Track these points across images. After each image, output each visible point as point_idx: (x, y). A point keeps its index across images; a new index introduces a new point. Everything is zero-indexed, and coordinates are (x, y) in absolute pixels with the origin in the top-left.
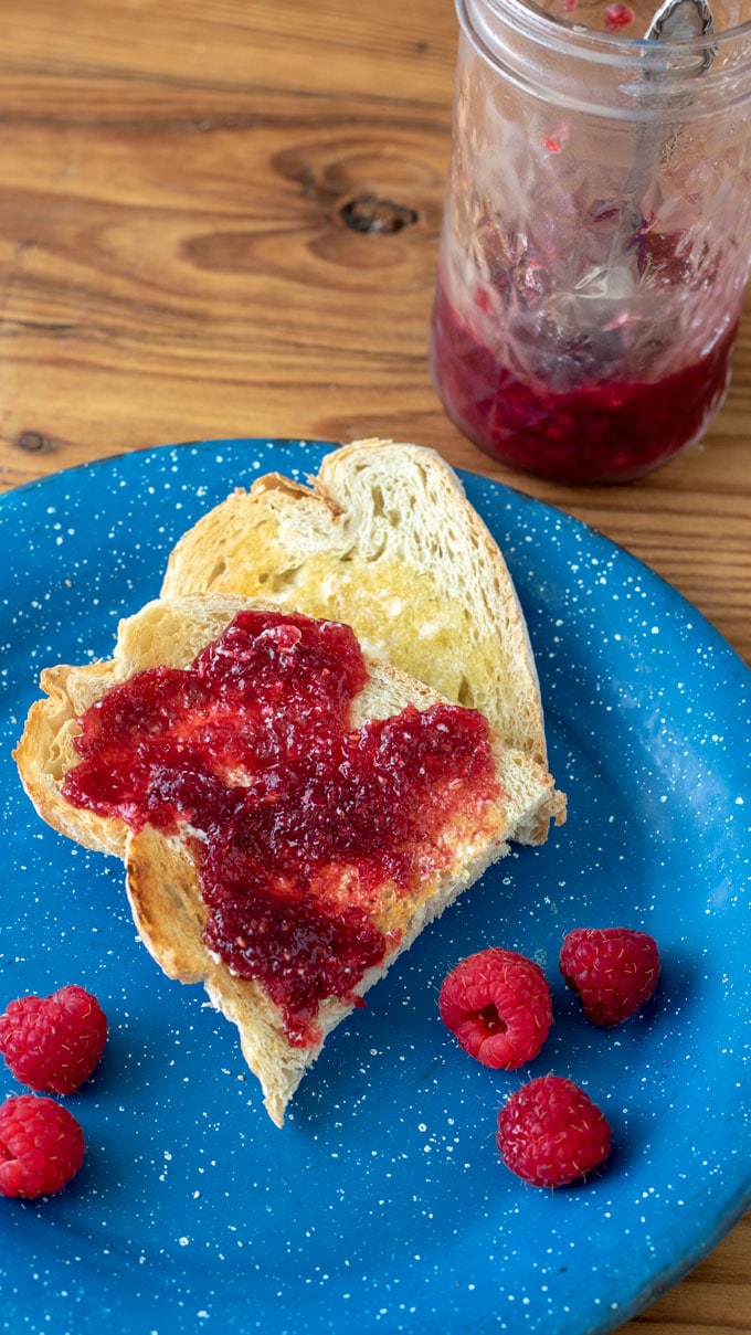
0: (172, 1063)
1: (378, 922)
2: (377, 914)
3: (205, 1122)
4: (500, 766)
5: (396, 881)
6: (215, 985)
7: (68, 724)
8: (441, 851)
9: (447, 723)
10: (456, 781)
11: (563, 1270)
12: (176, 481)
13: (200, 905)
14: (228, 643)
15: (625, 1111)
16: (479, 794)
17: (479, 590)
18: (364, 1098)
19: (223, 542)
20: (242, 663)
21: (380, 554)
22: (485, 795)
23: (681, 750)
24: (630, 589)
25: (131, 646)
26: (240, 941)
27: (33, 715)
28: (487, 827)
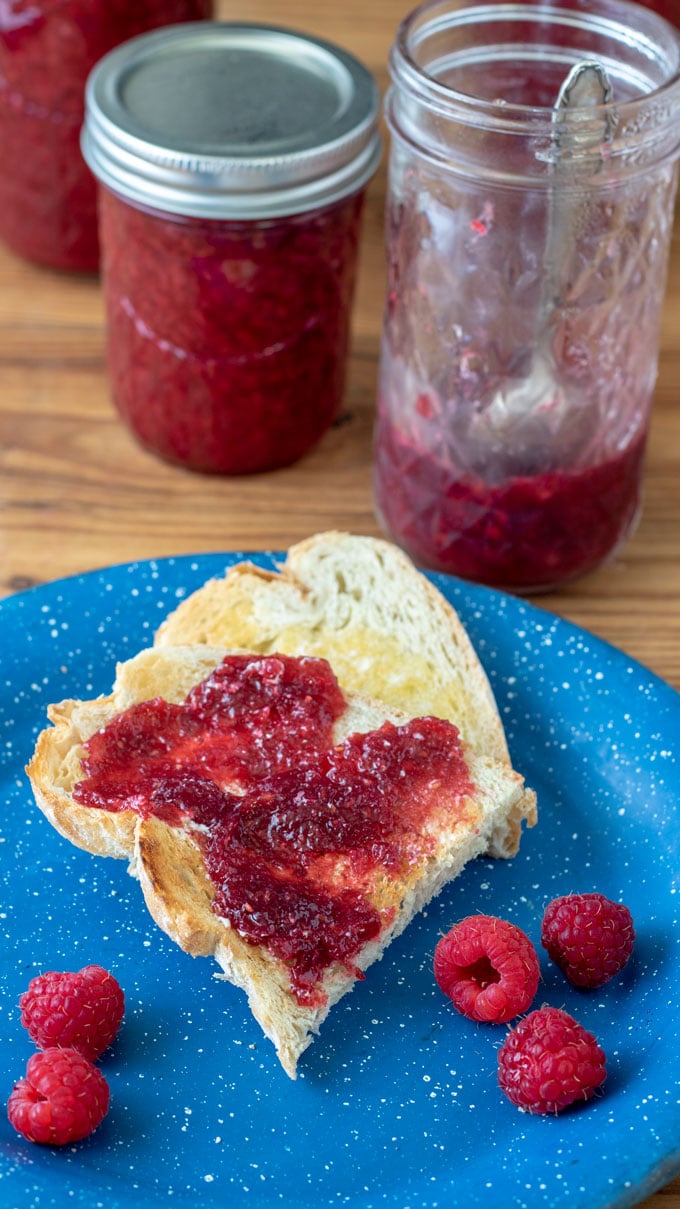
0: (186, 1038)
1: (374, 901)
2: (370, 893)
3: (220, 1084)
4: (473, 770)
5: (387, 866)
6: (226, 945)
7: (75, 748)
8: (426, 840)
9: (422, 732)
10: (434, 781)
11: (575, 1162)
12: (157, 584)
13: (207, 882)
14: (218, 676)
15: (616, 1053)
16: (456, 791)
17: (439, 644)
18: (369, 1057)
19: (204, 621)
20: (231, 694)
21: (347, 622)
22: (462, 791)
23: (633, 768)
24: (573, 645)
25: (130, 682)
26: (247, 906)
27: (43, 740)
28: (466, 817)
